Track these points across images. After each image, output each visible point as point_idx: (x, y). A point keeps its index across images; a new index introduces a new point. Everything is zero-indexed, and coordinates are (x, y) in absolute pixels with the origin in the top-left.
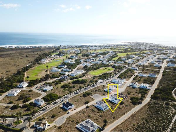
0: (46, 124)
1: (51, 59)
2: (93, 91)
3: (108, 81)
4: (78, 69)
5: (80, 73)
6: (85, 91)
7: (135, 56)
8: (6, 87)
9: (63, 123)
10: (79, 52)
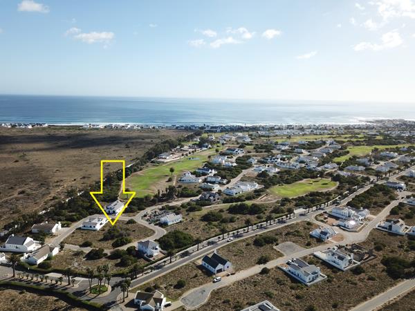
0: (162, 300)
1: (181, 154)
2: (281, 234)
3: (322, 212)
4: (242, 180)
5: (249, 188)
6: (260, 232)
7: (396, 154)
8: (80, 209)
9: (203, 303)
10: (248, 140)
